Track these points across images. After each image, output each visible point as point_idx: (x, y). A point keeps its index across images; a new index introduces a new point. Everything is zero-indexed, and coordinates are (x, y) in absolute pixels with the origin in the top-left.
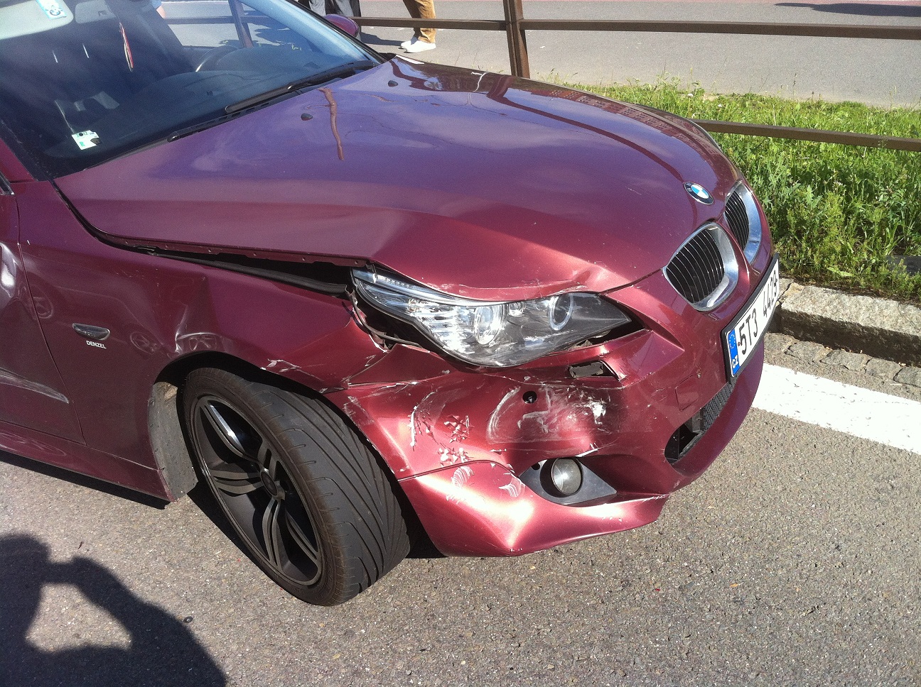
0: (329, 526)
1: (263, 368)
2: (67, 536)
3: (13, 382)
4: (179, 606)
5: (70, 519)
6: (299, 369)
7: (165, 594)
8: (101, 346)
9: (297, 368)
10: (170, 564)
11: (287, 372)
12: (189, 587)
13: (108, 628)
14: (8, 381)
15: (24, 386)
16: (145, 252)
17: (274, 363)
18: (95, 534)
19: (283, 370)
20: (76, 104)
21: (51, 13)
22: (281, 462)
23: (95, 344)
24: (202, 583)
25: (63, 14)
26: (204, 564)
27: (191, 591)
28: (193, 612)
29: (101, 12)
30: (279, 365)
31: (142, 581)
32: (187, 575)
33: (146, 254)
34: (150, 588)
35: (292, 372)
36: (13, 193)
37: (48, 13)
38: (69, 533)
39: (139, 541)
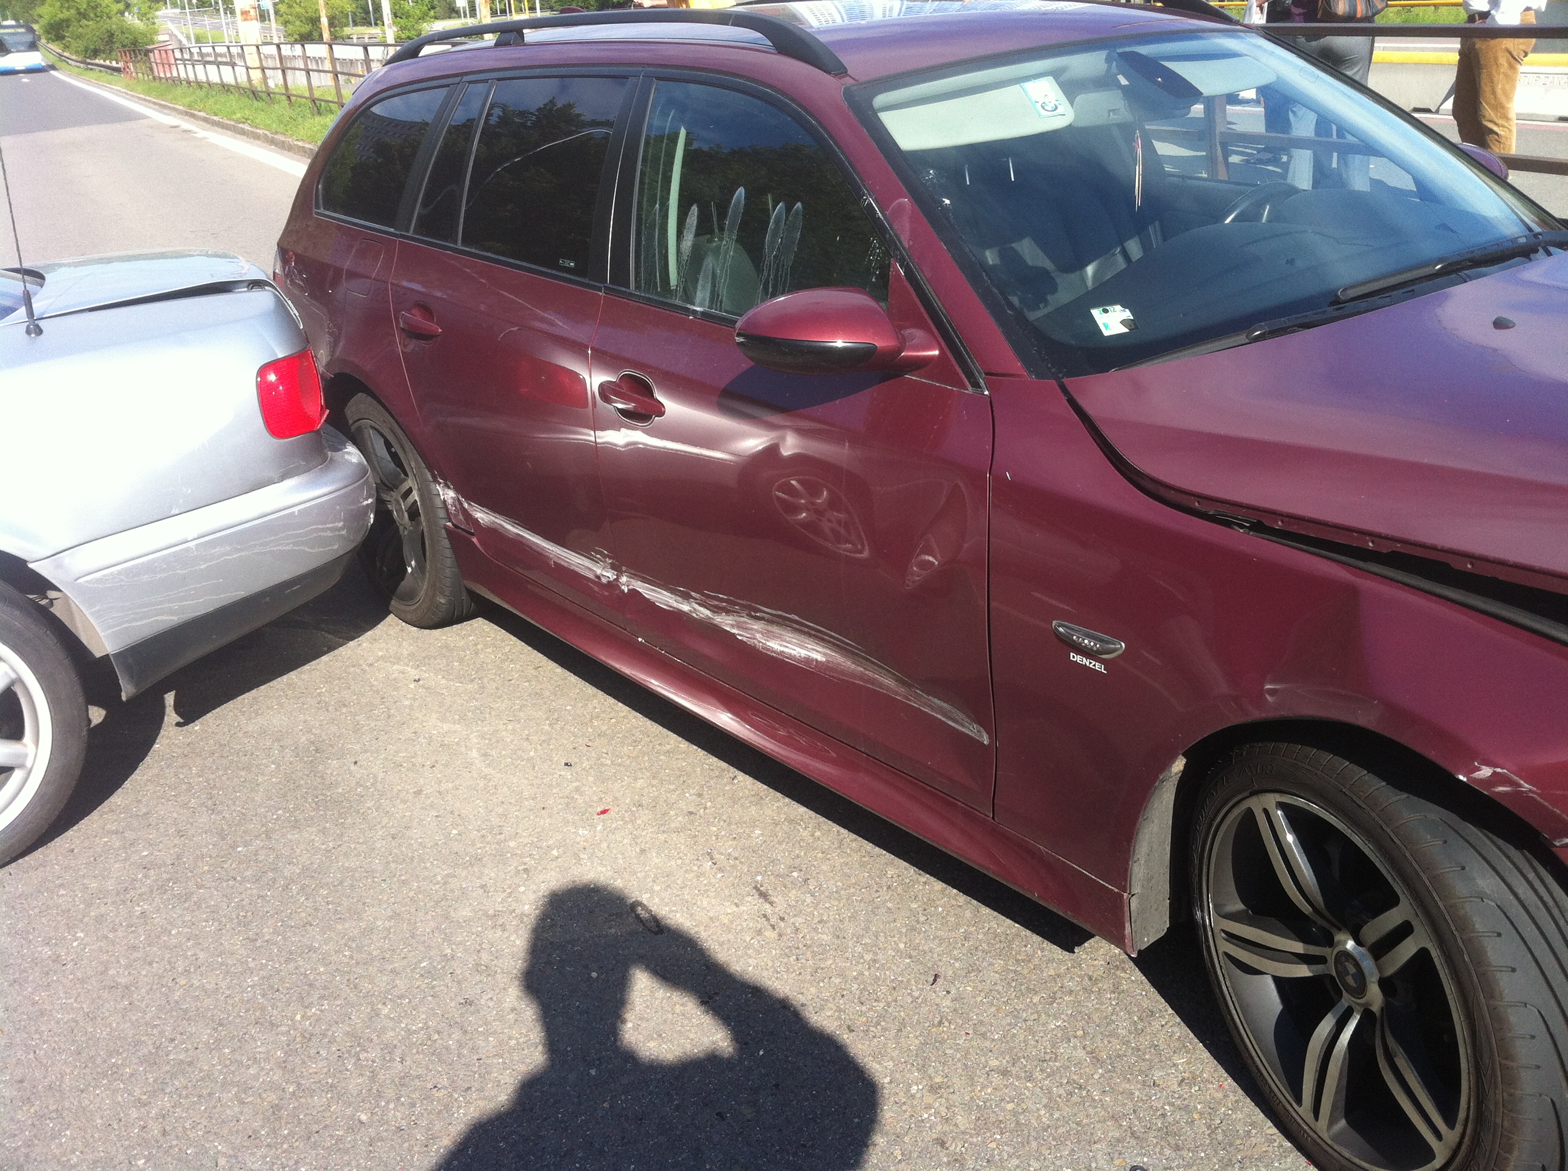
0: (1511, 1095)
1: (1461, 777)
2: (910, 957)
3: (888, 688)
4: (1118, 1141)
5: (914, 929)
6: (1533, 792)
7: (1091, 1111)
8: (1098, 667)
9: (1530, 791)
10: (1097, 1061)
11: (1506, 793)
12: (1134, 1111)
13: (993, 1145)
14: (881, 685)
15: (909, 700)
16: (1228, 524)
17: (1486, 772)
18: (957, 965)
19: (1501, 789)
20: (988, 253)
21: (1043, 108)
22: (1435, 953)
23: (1086, 662)
24: (1157, 1110)
25: (1060, 110)
26: (1157, 1075)
27: (1139, 1119)
28: (1145, 1160)
29: (1113, 110)
30: (1496, 779)
31: (1049, 1076)
32: (1127, 1086)
33: (1230, 527)
34: (1061, 1091)
35: (1518, 795)
36: (986, 393)
37: (1038, 106)
38: (914, 953)
39: (1036, 999)
